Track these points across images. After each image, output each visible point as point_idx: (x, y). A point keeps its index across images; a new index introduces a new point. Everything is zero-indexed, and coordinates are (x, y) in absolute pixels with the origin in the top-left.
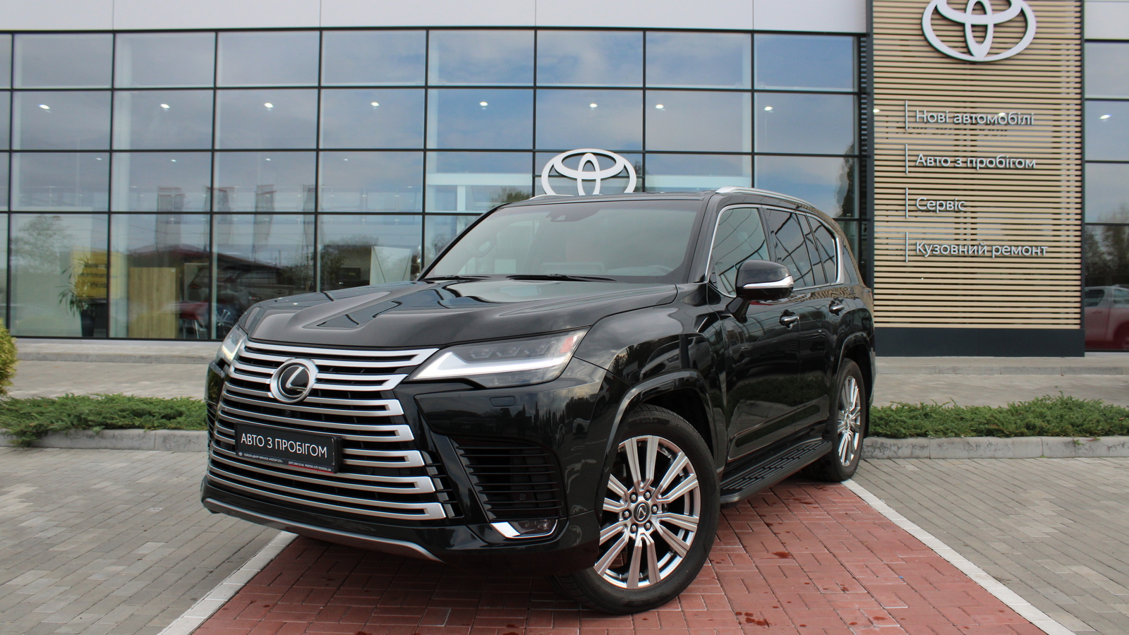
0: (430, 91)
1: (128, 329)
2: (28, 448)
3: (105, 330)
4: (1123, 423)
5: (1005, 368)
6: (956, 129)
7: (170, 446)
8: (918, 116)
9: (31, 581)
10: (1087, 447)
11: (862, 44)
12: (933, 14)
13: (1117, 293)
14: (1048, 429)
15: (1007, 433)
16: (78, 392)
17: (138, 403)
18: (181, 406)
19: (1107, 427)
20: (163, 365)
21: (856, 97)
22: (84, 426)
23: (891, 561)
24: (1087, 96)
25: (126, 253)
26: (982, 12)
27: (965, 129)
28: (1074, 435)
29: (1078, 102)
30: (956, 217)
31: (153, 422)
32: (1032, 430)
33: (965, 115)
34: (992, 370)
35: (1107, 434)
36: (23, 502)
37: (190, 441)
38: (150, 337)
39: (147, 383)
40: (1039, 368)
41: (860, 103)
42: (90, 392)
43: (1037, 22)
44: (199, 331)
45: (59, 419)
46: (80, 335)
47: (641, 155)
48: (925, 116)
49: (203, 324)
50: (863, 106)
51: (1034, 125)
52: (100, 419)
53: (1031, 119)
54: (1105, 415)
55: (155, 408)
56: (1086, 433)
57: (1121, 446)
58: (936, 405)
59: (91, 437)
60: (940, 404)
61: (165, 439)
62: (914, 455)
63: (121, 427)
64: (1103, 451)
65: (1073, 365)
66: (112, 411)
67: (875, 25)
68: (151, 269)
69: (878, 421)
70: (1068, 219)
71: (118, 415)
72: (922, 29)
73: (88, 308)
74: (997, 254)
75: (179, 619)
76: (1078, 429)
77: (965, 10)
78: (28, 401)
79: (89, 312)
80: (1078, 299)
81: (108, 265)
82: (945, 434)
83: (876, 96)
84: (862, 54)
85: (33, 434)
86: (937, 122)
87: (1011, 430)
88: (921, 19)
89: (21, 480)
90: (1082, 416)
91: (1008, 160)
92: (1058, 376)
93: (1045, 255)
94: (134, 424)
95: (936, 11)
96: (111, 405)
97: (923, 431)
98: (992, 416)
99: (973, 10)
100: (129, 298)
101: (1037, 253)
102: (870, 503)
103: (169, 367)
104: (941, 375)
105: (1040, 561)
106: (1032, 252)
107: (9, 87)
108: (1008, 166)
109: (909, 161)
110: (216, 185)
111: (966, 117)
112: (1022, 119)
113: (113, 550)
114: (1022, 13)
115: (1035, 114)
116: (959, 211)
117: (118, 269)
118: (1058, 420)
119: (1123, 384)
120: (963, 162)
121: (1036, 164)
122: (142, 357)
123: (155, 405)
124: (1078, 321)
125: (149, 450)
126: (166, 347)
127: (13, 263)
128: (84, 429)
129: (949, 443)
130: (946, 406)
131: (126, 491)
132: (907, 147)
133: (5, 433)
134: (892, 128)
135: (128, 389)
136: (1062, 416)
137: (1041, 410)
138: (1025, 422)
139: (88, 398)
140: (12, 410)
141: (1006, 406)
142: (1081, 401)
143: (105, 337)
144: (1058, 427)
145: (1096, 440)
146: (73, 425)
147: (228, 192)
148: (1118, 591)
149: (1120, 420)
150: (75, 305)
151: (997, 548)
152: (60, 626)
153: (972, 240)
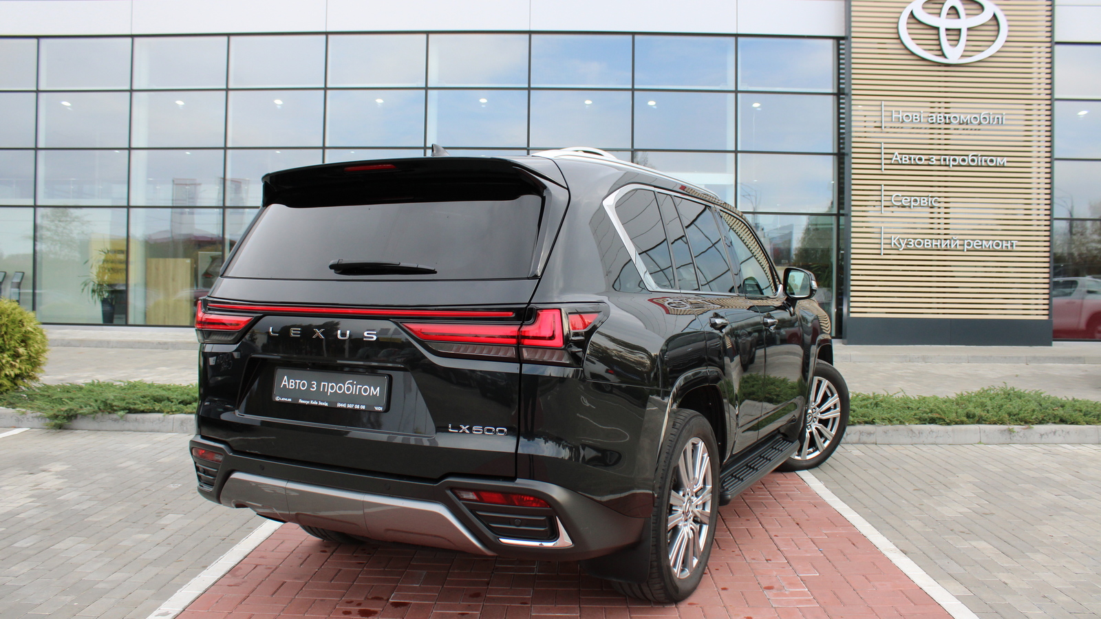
0: (430, 92)
1: (146, 314)
2: (60, 430)
3: (124, 316)
4: (1055, 413)
5: (972, 357)
6: (931, 129)
7: (187, 429)
8: (894, 116)
9: (70, 546)
10: (1021, 434)
11: (841, 47)
12: (909, 18)
13: (1092, 283)
14: (987, 418)
15: (948, 421)
16: (102, 377)
17: (157, 389)
19: (1040, 417)
20: (180, 351)
21: (835, 97)
22: (109, 410)
23: (815, 536)
24: (1056, 96)
26: (956, 16)
27: (940, 129)
28: (1010, 423)
29: (1048, 102)
30: (931, 213)
31: (171, 407)
32: (972, 418)
33: (939, 115)
34: (960, 359)
35: (1040, 423)
36: (58, 478)
38: (167, 324)
39: (164, 368)
40: (1005, 358)
41: (839, 104)
42: (113, 378)
43: (1009, 26)
45: (87, 404)
46: (102, 322)
47: (630, 153)
48: (900, 116)
50: (841, 106)
51: (1006, 125)
52: (123, 404)
53: (1002, 119)
54: (1041, 405)
55: (173, 395)
56: (1021, 422)
57: (1052, 434)
58: (888, 394)
59: (116, 420)
60: (891, 394)
61: (182, 422)
62: (862, 441)
63: (143, 412)
64: (1036, 438)
65: (1037, 355)
66: (134, 397)
67: (853, 29)
68: (167, 259)
70: (1038, 215)
71: (140, 401)
72: (898, 33)
73: (108, 295)
74: (969, 248)
75: (196, 578)
76: (1014, 418)
78: (58, 386)
79: (109, 300)
80: (1047, 291)
81: (127, 252)
82: (890, 421)
83: (853, 97)
84: (841, 56)
85: (65, 418)
86: (912, 121)
87: (951, 419)
88: (897, 23)
89: (55, 459)
90: (1018, 406)
91: (980, 158)
92: (1024, 365)
93: (1015, 248)
94: (154, 409)
95: (912, 15)
96: (133, 391)
97: (871, 419)
98: (935, 405)
99: (948, 14)
100: (146, 285)
101: (1007, 247)
102: (810, 485)
103: (184, 353)
104: (911, 364)
105: (946, 536)
106: (1002, 246)
107: (35, 89)
108: (980, 164)
109: (885, 159)
110: (229, 176)
111: (940, 117)
112: (994, 119)
113: (139, 520)
115: (1006, 114)
116: (933, 207)
118: (997, 410)
119: (1084, 374)
120: (936, 160)
121: (1007, 162)
122: (160, 343)
123: (173, 392)
124: (1046, 312)
125: (167, 432)
126: (181, 334)
127: (38, 248)
128: (110, 413)
129: (894, 430)
130: (897, 395)
131: (148, 469)
132: (883, 146)
133: (39, 417)
134: (869, 127)
135: (147, 375)
136: (1002, 406)
137: (984, 400)
138: (965, 411)
139: (112, 384)
140: (44, 396)
141: (954, 395)
142: (1022, 391)
143: (124, 323)
144: (996, 416)
145: (1030, 428)
146: (100, 409)
147: (241, 184)
148: (1005, 562)
149: (1053, 410)
150: (96, 294)
151: (912, 525)
152: (98, 582)
153: (945, 234)
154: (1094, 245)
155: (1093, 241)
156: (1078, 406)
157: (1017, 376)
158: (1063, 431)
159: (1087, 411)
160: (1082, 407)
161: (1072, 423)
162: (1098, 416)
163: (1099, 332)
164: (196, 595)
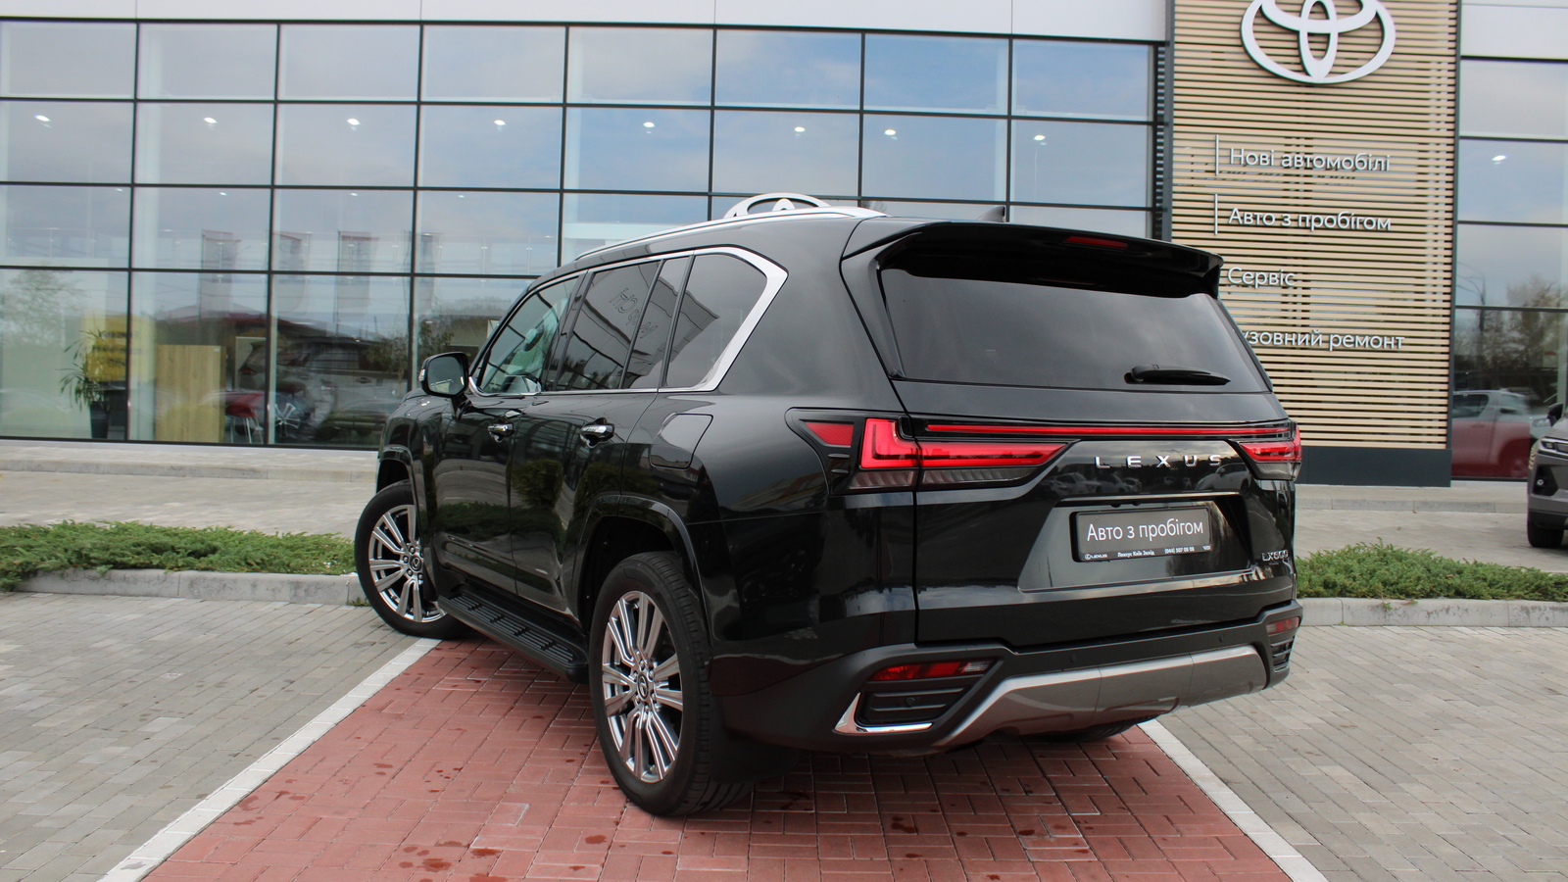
0: (569, 110)
1: (155, 426)
2: (10, 593)
3: (123, 428)
4: (1449, 582)
5: (1338, 501)
6: (1285, 175)
7: (198, 592)
8: (1233, 156)
9: (8, 764)
10: (1400, 612)
11: (1160, 56)
12: (1256, 17)
14: (1353, 588)
16: (81, 517)
17: (157, 535)
18: (215, 540)
19: (1428, 587)
20: (201, 479)
21: (1150, 127)
22: (85, 564)
23: (1099, 757)
24: (1462, 133)
26: (1323, 16)
27: (1298, 176)
28: (1385, 596)
29: (1451, 141)
30: (1283, 295)
31: (177, 561)
32: (1331, 589)
33: (1297, 156)
34: (1320, 503)
35: (1429, 595)
36: (1, 664)
37: (225, 585)
38: (185, 440)
39: (176, 504)
40: (1384, 503)
41: (1155, 137)
42: (96, 517)
43: (1397, 31)
44: (251, 430)
45: (53, 555)
46: (90, 437)
47: (856, 200)
48: (1242, 156)
49: (257, 420)
50: (1159, 141)
51: (1391, 172)
52: (106, 556)
53: (1386, 163)
54: (1430, 571)
55: (179, 542)
56: (1401, 594)
57: (1444, 611)
59: (94, 579)
61: (192, 583)
63: (135, 567)
64: (1422, 618)
65: (1429, 499)
66: (122, 545)
67: (1177, 31)
68: (187, 347)
70: (1434, 301)
71: (131, 551)
72: (1240, 38)
73: (100, 398)
74: (1335, 345)
75: (189, 812)
76: (1391, 588)
77: (1300, 13)
78: (13, 529)
79: (101, 405)
80: (1444, 409)
81: (128, 335)
83: (1176, 128)
84: (1160, 70)
85: (18, 574)
86: (1259, 164)
88: (1240, 24)
90: (1397, 572)
91: (1353, 218)
92: (1409, 513)
93: (1401, 348)
94: (151, 563)
95: (1261, 13)
96: (122, 537)
99: (1311, 12)
100: (156, 383)
101: (1389, 345)
103: (207, 482)
106: (1383, 344)
108: (1353, 227)
109: (1219, 217)
110: (277, 229)
111: (1298, 158)
112: (1374, 163)
113: (114, 726)
114: (1377, 18)
115: (1391, 157)
116: (1286, 287)
118: (1368, 577)
119: (1491, 526)
120: (1292, 220)
121: (1392, 224)
122: (173, 468)
123: (181, 538)
124: (1443, 439)
125: (171, 597)
126: (205, 455)
128: (85, 568)
131: (136, 651)
132: (1217, 198)
134: (1198, 171)
135: (150, 514)
136: (1375, 571)
137: (1349, 562)
138: (1322, 578)
139: (93, 526)
141: (1309, 556)
142: (1403, 551)
143: (123, 439)
144: (1366, 586)
145: (1413, 603)
146: (71, 563)
147: (299, 240)
148: (1368, 796)
149: (1447, 578)
150: (82, 395)
151: (1239, 742)
152: (41, 819)
153: (1303, 326)
154: (1513, 346)
155: (1514, 341)
156: (1481, 572)
157: (1399, 529)
158: (1459, 608)
159: (1494, 580)
160: (1487, 574)
161: (1472, 597)
162: (1509, 587)
163: (1517, 468)
164: (186, 838)
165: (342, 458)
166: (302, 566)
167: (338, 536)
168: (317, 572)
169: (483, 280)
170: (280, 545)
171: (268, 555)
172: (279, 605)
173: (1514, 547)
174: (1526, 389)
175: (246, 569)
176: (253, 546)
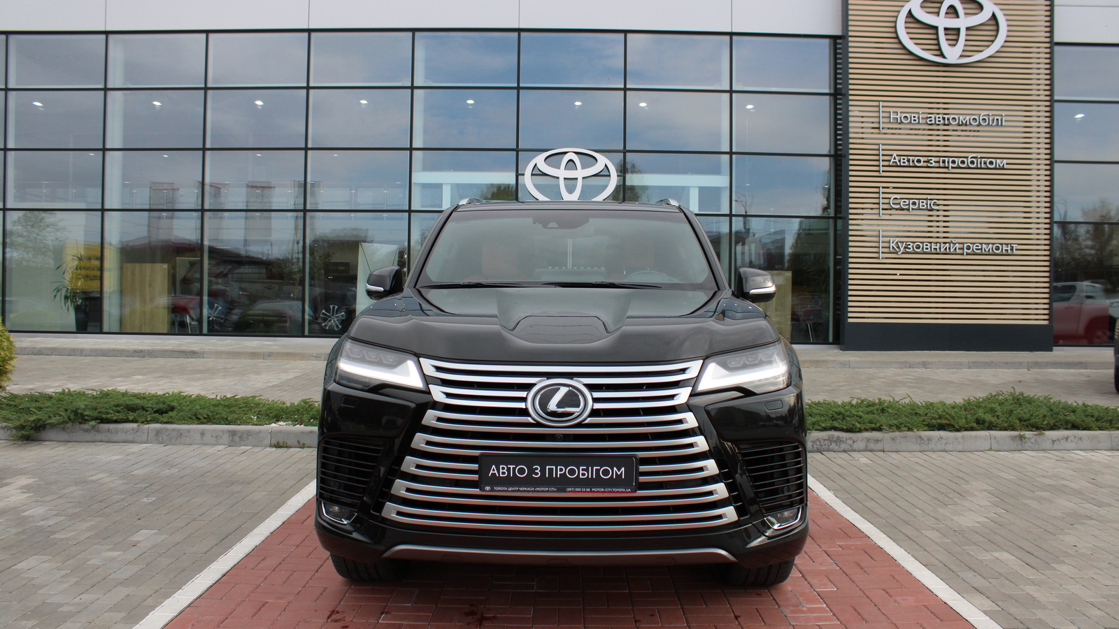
0: (416, 91)
1: (121, 322)
2: (27, 442)
3: (98, 324)
4: (1067, 418)
5: (973, 362)
6: (930, 130)
7: (162, 439)
8: (892, 117)
9: (35, 566)
10: (1033, 440)
11: (838, 46)
12: (907, 17)
13: (1090, 288)
14: (997, 424)
15: (957, 427)
16: (74, 387)
17: (131, 398)
18: (173, 401)
19: (1052, 422)
20: (156, 359)
21: (832, 97)
22: (80, 420)
23: (829, 548)
24: (1056, 98)
25: (120, 246)
26: (955, 16)
27: (938, 130)
28: (1021, 429)
29: (1048, 103)
30: (929, 216)
31: (146, 417)
32: (982, 425)
33: (938, 116)
34: (961, 364)
35: (1053, 428)
36: (24, 492)
37: (181, 434)
38: (143, 332)
39: (140, 377)
40: (1007, 363)
41: (836, 104)
42: (85, 387)
43: (1008, 26)
44: (190, 324)
45: (57, 414)
46: (75, 330)
47: (622, 154)
48: (898, 117)
49: (195, 318)
50: (838, 107)
51: (1005, 126)
52: (95, 414)
53: (1002, 120)
54: (1052, 410)
55: (148, 404)
56: (1033, 427)
57: (1065, 440)
58: (894, 400)
59: (87, 431)
60: (897, 399)
61: (158, 432)
62: (869, 448)
63: (116, 422)
64: (1048, 445)
65: (1039, 360)
66: (107, 406)
67: (850, 28)
68: (144, 264)
69: (835, 415)
70: (1038, 218)
71: (113, 410)
72: (896, 32)
73: (82, 302)
74: (968, 251)
75: (170, 599)
76: (1025, 423)
77: (938, 14)
78: (26, 396)
79: (83, 307)
80: (1047, 296)
81: (102, 259)
82: (898, 428)
83: (851, 98)
84: (838, 56)
85: (32, 428)
86: (910, 123)
87: (961, 425)
88: (895, 22)
89: (21, 472)
90: (1029, 411)
91: (979, 160)
92: (1025, 370)
93: (1015, 252)
94: (128, 418)
95: (910, 14)
96: (106, 400)
97: (878, 425)
98: (944, 411)
99: (946, 13)
100: (122, 292)
101: (1007, 250)
102: (819, 494)
103: (161, 361)
104: (911, 370)
105: (966, 547)
106: (1002, 249)
107: (4, 87)
108: (979, 166)
109: (883, 161)
110: (207, 180)
111: (939, 118)
112: (993, 120)
113: (109, 537)
114: (994, 17)
115: (1005, 116)
116: (931, 210)
117: (111, 261)
118: (1008, 415)
119: (1086, 379)
120: (935, 162)
121: (1007, 164)
122: (135, 351)
123: (148, 400)
124: (1046, 317)
125: (142, 443)
126: (158, 342)
127: (8, 255)
128: (80, 423)
129: (903, 437)
130: (903, 401)
131: (121, 482)
132: (881, 147)
133: (5, 427)
134: (866, 128)
135: (122, 384)
136: (1011, 411)
137: (993, 405)
138: (975, 417)
139: (84, 393)
140: (11, 405)
141: (962, 401)
142: (1031, 396)
143: (99, 331)
144: (1007, 422)
145: (1041, 434)
146: (70, 419)
147: (220, 188)
148: (1030, 574)
149: (1065, 415)
150: (69, 300)
151: (929, 536)
152: (62, 605)
153: (944, 238)
154: (1087, 251)
155: (1087, 247)
156: (1090, 411)
157: (1020, 382)
158: (1075, 437)
159: (1099, 416)
160: (1093, 412)
161: (1084, 429)
162: (1111, 421)
163: (1098, 338)
164: (170, 618)
165: (256, 342)
166: (237, 419)
167: (261, 397)
168: (247, 423)
169: (353, 214)
170: (220, 404)
171: (211, 412)
172: (221, 447)
173: (1105, 393)
174: (1102, 281)
175: (196, 422)
176: (201, 406)
